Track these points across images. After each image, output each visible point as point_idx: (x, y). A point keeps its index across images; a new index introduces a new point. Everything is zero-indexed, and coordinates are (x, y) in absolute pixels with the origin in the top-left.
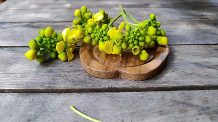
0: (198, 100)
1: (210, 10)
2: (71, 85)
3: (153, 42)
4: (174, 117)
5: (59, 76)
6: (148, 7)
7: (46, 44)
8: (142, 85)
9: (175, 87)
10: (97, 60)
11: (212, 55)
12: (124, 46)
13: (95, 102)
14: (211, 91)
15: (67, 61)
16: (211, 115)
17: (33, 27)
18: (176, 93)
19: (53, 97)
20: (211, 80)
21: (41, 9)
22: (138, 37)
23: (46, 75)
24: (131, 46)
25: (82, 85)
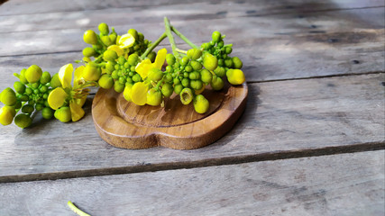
0: (289, 175)
1: (328, 15)
2: (73, 164)
3: (219, 79)
4: (244, 209)
5: (54, 150)
6: (224, 17)
7: (31, 94)
8: (196, 156)
9: (251, 156)
10: (122, 118)
11: (322, 96)
12: (165, 90)
13: (112, 191)
14: (313, 158)
15: (70, 121)
16: (308, 200)
17: (19, 64)
18: (253, 166)
19: (40, 187)
20: (313, 139)
21: (37, 30)
22: (189, 73)
23: (31, 149)
24: (178, 89)
25: (91, 164)
